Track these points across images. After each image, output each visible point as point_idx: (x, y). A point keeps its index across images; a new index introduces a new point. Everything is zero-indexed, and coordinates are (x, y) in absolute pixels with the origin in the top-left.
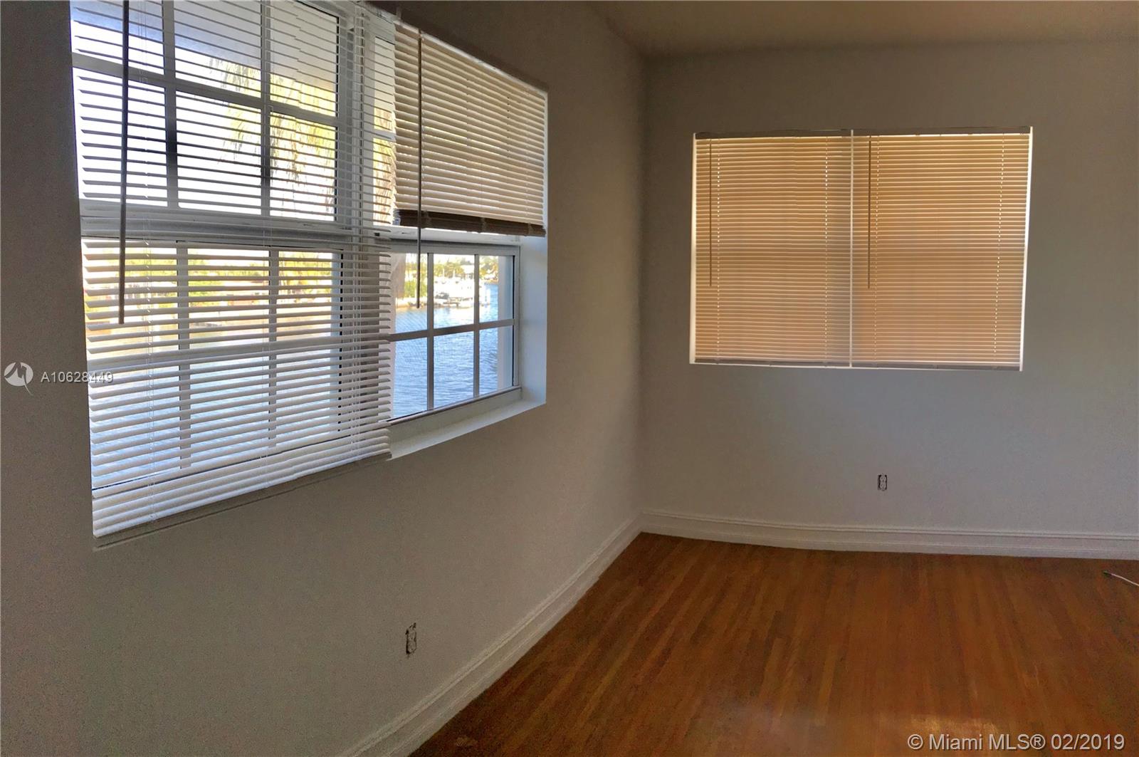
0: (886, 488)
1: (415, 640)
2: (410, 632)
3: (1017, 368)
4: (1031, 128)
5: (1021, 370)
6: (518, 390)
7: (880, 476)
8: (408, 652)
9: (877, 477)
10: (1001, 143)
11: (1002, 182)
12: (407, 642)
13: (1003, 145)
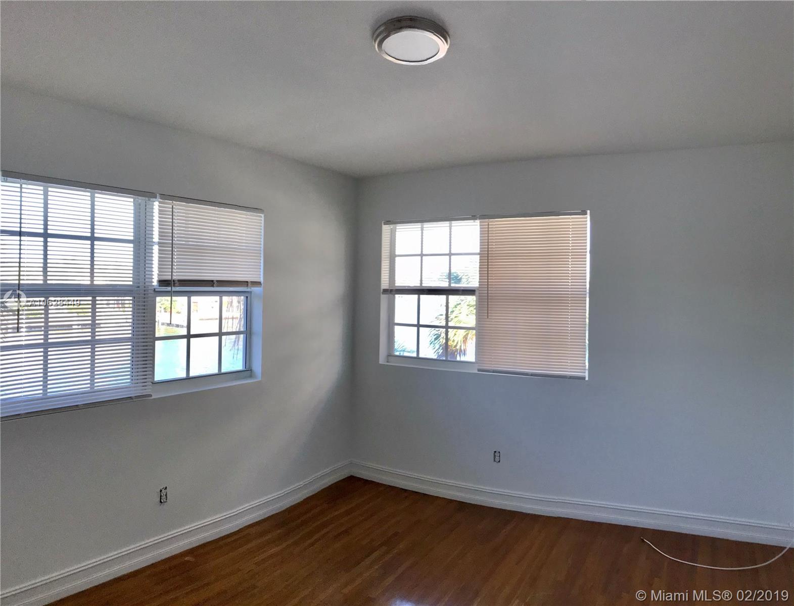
0: (499, 461)
1: (166, 495)
2: (163, 491)
3: (584, 378)
4: (588, 211)
5: (587, 379)
6: (248, 371)
7: (495, 452)
8: (161, 502)
9: (493, 452)
10: (569, 222)
11: (570, 248)
12: (161, 496)
13: (571, 224)
